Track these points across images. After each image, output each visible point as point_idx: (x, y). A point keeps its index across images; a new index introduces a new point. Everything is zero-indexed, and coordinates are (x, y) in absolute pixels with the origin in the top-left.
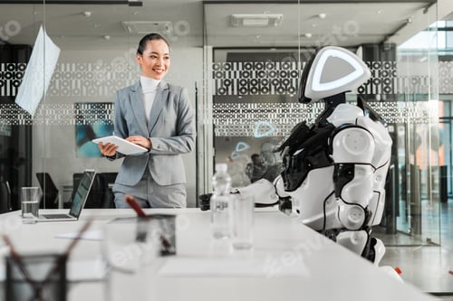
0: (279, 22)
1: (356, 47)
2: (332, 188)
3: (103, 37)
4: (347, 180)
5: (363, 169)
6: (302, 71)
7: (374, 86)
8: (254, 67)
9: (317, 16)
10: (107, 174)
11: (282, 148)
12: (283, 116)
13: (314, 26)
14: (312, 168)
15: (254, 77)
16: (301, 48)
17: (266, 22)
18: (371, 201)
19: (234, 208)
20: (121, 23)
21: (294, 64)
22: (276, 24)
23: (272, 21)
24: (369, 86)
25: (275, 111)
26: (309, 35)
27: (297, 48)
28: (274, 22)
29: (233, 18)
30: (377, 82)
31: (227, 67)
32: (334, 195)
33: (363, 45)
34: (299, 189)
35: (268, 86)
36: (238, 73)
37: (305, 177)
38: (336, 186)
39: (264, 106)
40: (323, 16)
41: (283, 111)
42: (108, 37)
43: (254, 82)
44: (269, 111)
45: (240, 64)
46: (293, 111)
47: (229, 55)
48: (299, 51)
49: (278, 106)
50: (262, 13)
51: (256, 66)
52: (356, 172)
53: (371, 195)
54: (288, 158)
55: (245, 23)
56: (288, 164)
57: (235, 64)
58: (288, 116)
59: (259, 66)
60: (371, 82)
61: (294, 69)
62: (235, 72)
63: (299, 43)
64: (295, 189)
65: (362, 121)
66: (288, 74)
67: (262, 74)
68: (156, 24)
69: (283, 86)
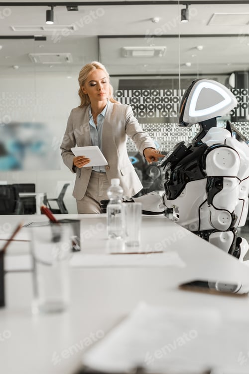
0: (163, 54)
1: (230, 74)
2: (205, 197)
3: (13, 67)
4: (217, 190)
5: (230, 182)
6: (182, 97)
7: (243, 110)
8: (142, 94)
9: (196, 48)
10: (17, 185)
11: (165, 164)
12: (167, 134)
13: (193, 56)
14: (189, 181)
15: (142, 102)
16: (182, 75)
17: (152, 54)
18: (236, 207)
19: (126, 214)
20: (28, 54)
21: (175, 91)
22: (161, 55)
23: (157, 52)
24: (238, 110)
25: (160, 130)
26: (189, 64)
27: (178, 75)
28: (159, 54)
29: (124, 49)
30: (245, 106)
31: (119, 94)
32: (207, 202)
33: (235, 72)
34: (178, 198)
35: (153, 110)
36: (128, 99)
37: (184, 187)
38: (208, 195)
39: (151, 126)
40: (200, 47)
41: (167, 130)
42: (17, 67)
43: (142, 107)
44: (155, 130)
45: (130, 91)
46: (175, 130)
47: (120, 81)
48: (180, 77)
49: (162, 126)
50: (149, 45)
51: (144, 94)
52: (225, 184)
53: (237, 202)
54: (169, 172)
55: (134, 54)
56: (169, 177)
57: (126, 92)
58: (171, 134)
59: (146, 93)
60: (240, 106)
61: (175, 95)
62: (126, 99)
63: (180, 71)
64: (175, 198)
65: (230, 142)
66: (171, 100)
67: (148, 100)
68: (58, 56)
69: (166, 110)
